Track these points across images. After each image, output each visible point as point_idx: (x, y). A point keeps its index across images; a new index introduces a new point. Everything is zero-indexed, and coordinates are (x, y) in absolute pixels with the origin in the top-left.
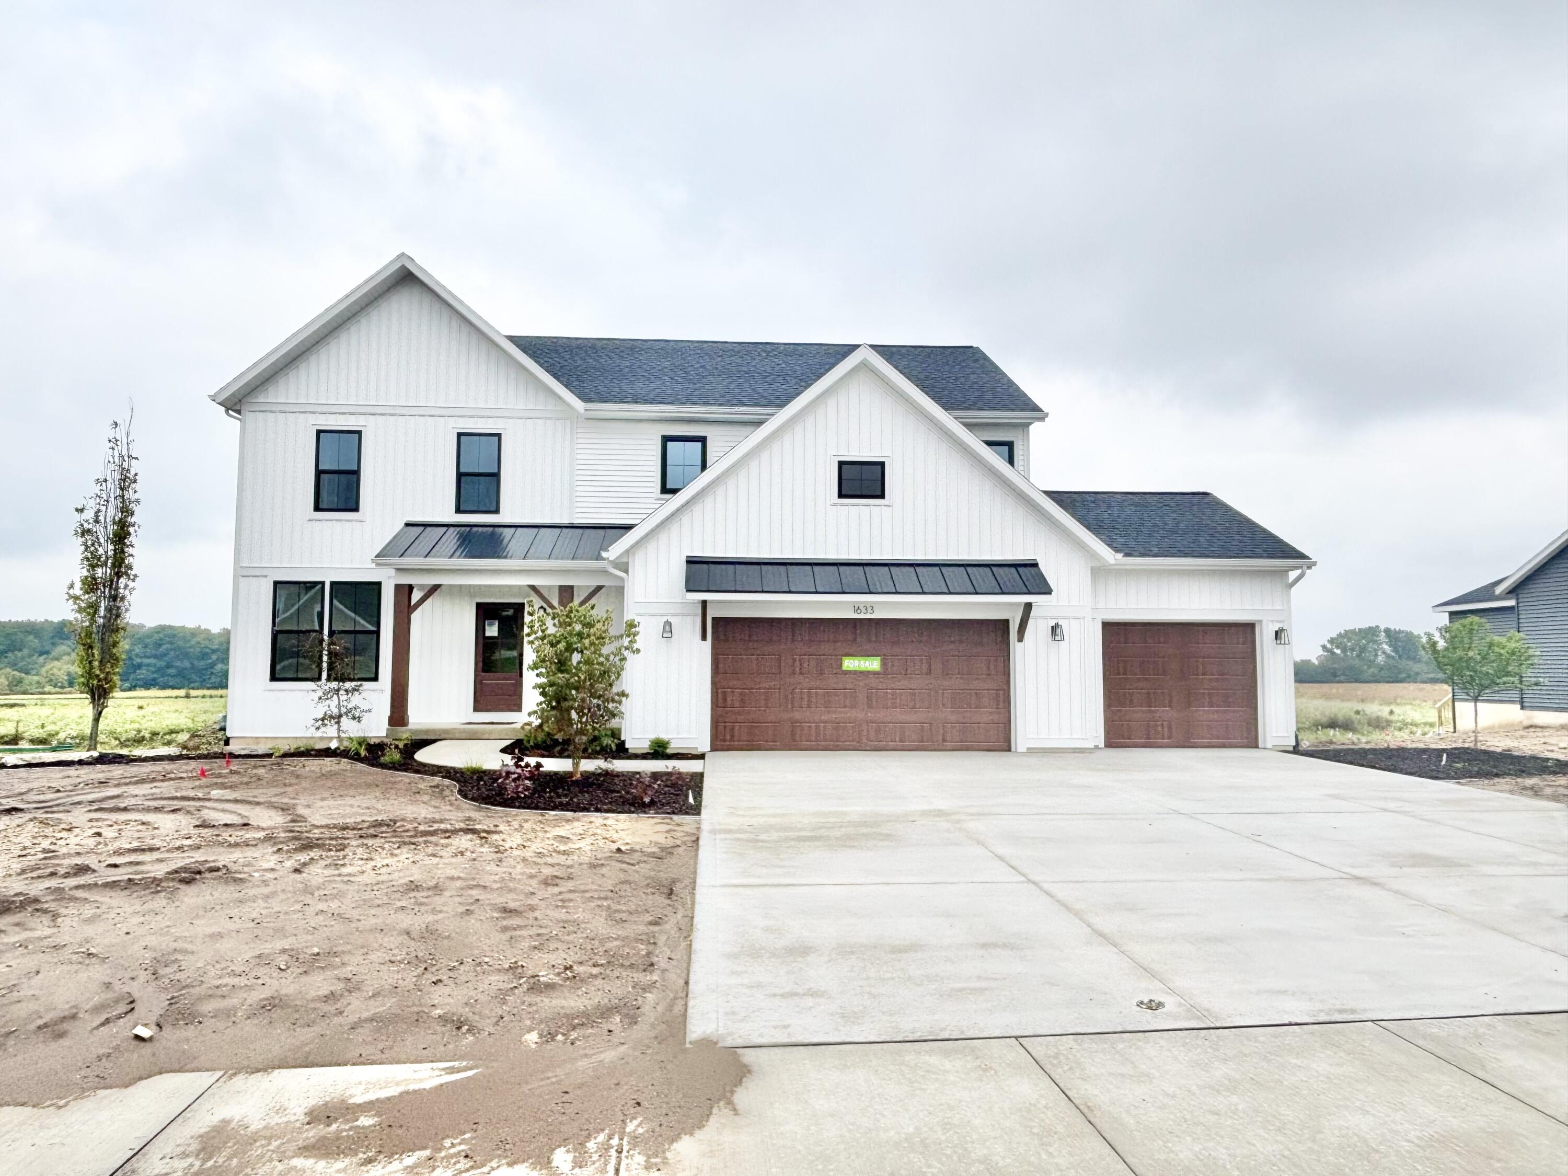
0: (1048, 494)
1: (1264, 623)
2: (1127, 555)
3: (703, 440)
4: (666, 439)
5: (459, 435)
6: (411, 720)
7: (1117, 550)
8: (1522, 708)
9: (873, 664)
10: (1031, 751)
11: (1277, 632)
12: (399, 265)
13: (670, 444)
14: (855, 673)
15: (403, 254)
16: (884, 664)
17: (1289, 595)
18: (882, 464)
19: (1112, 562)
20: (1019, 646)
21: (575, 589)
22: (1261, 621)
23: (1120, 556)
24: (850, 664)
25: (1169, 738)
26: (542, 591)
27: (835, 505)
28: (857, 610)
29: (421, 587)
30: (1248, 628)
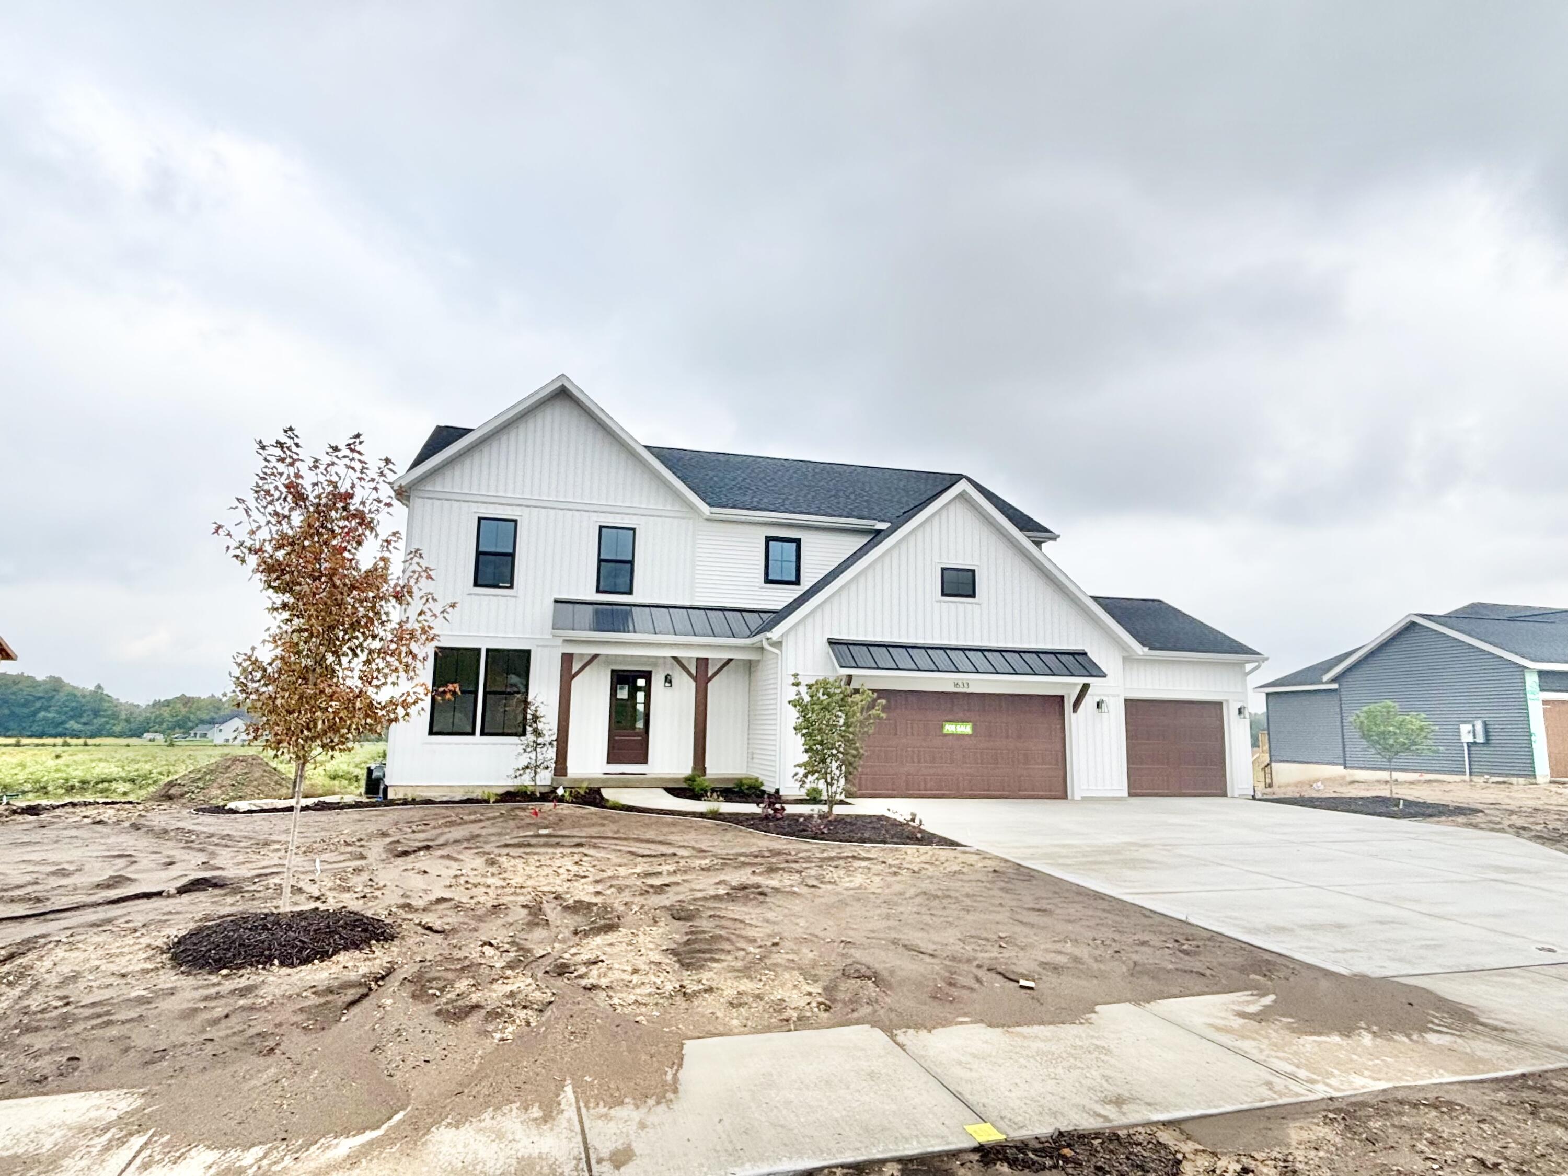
0: (1095, 598)
1: (1231, 702)
2: (1150, 649)
3: (798, 541)
4: (769, 539)
5: (601, 527)
6: (569, 771)
7: (1143, 645)
8: (1345, 767)
9: (965, 729)
10: (1084, 799)
11: (1240, 710)
12: (558, 384)
13: (771, 543)
14: (952, 735)
15: (563, 375)
16: (974, 728)
17: (1245, 680)
18: (973, 571)
19: (1141, 653)
20: (1073, 715)
21: (710, 661)
22: (1227, 701)
23: (1146, 649)
24: (949, 728)
25: (1168, 789)
26: (684, 661)
27: (940, 602)
28: (956, 685)
29: (582, 655)
30: (1219, 705)
